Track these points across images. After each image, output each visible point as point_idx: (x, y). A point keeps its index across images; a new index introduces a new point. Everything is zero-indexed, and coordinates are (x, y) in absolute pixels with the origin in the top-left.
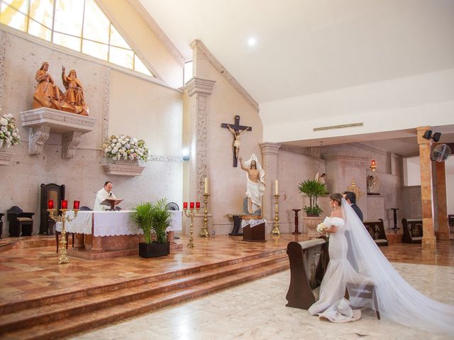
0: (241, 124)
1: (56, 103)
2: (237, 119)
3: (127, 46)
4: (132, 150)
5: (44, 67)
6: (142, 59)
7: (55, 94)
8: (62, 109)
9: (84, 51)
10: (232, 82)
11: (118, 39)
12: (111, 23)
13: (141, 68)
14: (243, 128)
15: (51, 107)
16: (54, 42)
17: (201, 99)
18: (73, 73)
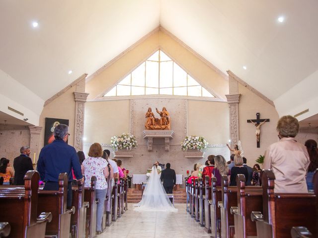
0: (261, 118)
1: (152, 126)
2: (258, 115)
3: (197, 84)
4: (194, 144)
5: (150, 110)
6: (206, 88)
7: (152, 122)
8: (155, 129)
9: (174, 94)
10: (253, 90)
11: (192, 81)
12: (188, 74)
13: (207, 94)
14: (263, 120)
15: (149, 129)
16: (160, 93)
17: (233, 107)
18: (164, 109)
